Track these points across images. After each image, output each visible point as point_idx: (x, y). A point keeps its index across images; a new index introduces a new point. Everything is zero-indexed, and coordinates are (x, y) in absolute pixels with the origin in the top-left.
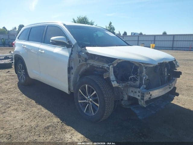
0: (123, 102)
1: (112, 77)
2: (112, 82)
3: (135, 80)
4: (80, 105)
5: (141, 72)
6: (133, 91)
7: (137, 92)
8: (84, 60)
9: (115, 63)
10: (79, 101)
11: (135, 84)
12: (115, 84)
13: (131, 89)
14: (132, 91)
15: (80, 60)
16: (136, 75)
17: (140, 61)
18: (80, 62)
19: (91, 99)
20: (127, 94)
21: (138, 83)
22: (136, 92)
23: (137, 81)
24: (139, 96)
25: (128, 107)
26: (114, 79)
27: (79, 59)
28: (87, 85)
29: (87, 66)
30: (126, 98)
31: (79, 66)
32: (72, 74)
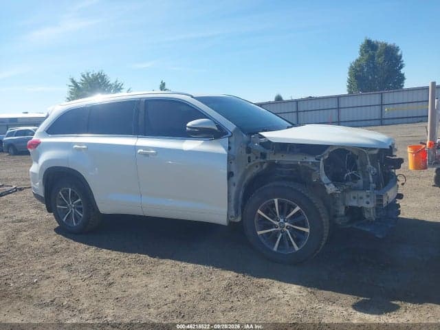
0: (338, 220)
1: (324, 179)
2: (326, 185)
3: (355, 178)
4: (262, 240)
5: (364, 165)
6: (356, 196)
7: (365, 197)
8: (259, 156)
9: (326, 155)
10: (259, 233)
11: (355, 185)
12: (331, 188)
13: (352, 194)
14: (354, 198)
15: (249, 158)
16: (355, 169)
17: (361, 144)
18: (249, 162)
19: (286, 224)
20: (344, 204)
21: (360, 182)
22: (361, 198)
23: (359, 179)
24: (368, 203)
25: (349, 226)
26: (329, 181)
27: (248, 155)
28: (276, 200)
29: (262, 166)
30: (342, 211)
31: (247, 168)
32: (234, 185)
